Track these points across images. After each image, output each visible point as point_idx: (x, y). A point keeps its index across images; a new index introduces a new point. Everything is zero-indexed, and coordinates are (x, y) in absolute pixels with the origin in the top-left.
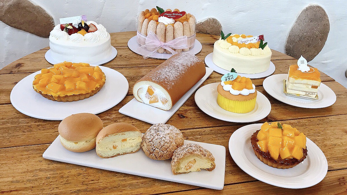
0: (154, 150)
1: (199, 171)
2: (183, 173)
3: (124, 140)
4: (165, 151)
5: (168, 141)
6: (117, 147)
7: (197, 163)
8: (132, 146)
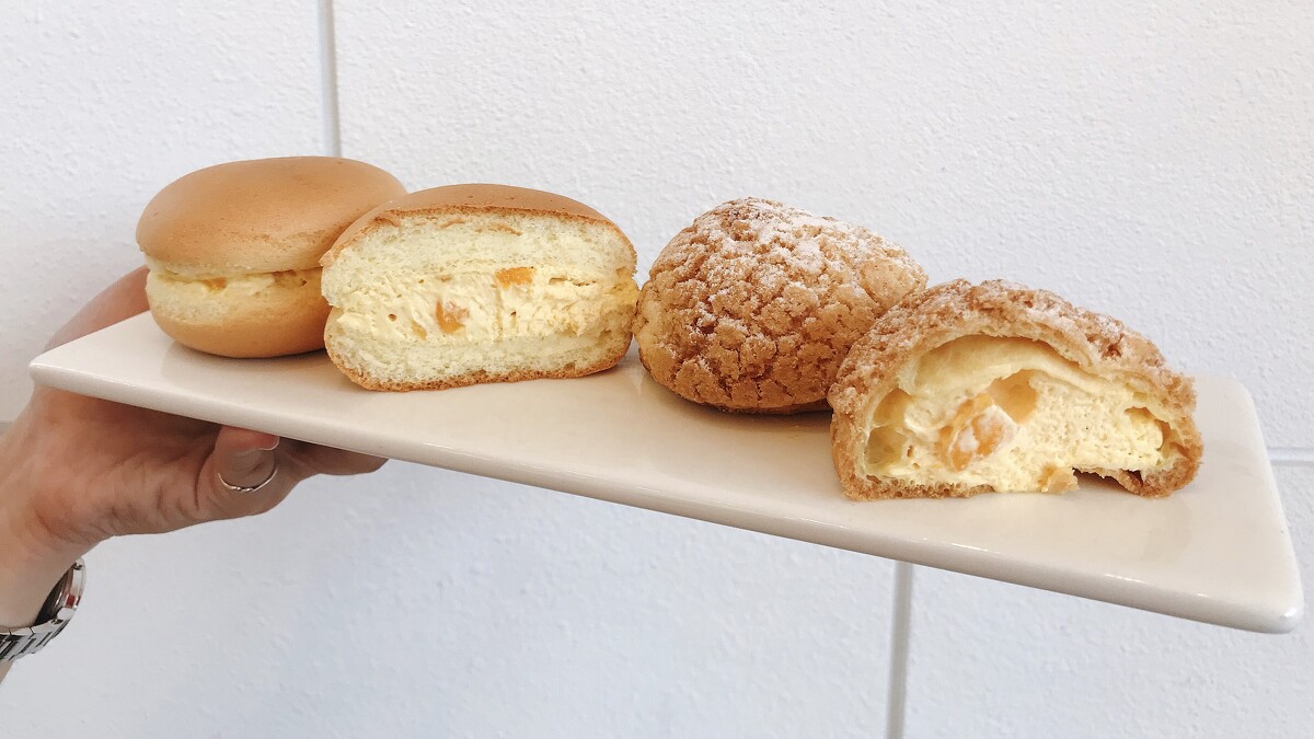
0: (708, 329)
1: (1059, 489)
2: (926, 492)
3: (514, 277)
4: (788, 333)
5: (815, 267)
6: (467, 322)
7: (1042, 414)
8: (569, 331)
